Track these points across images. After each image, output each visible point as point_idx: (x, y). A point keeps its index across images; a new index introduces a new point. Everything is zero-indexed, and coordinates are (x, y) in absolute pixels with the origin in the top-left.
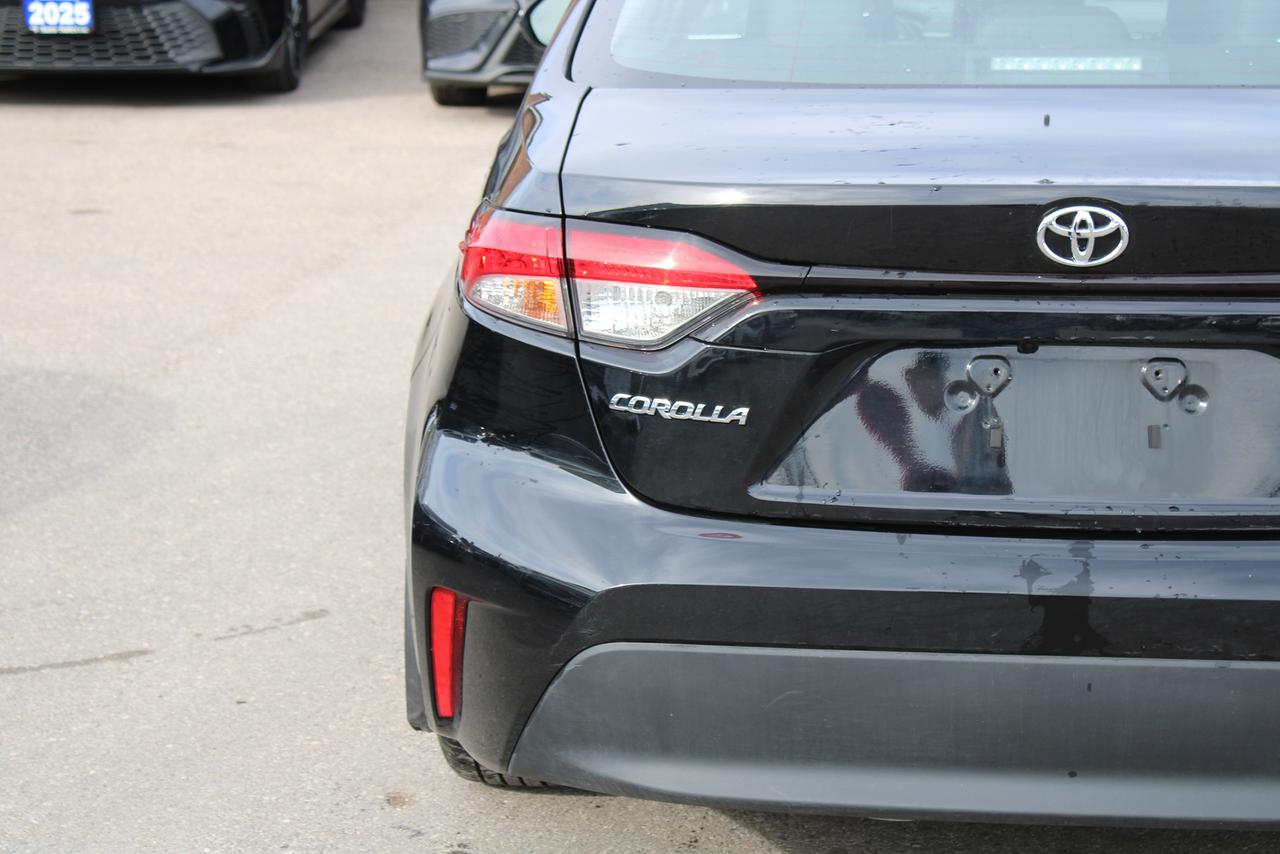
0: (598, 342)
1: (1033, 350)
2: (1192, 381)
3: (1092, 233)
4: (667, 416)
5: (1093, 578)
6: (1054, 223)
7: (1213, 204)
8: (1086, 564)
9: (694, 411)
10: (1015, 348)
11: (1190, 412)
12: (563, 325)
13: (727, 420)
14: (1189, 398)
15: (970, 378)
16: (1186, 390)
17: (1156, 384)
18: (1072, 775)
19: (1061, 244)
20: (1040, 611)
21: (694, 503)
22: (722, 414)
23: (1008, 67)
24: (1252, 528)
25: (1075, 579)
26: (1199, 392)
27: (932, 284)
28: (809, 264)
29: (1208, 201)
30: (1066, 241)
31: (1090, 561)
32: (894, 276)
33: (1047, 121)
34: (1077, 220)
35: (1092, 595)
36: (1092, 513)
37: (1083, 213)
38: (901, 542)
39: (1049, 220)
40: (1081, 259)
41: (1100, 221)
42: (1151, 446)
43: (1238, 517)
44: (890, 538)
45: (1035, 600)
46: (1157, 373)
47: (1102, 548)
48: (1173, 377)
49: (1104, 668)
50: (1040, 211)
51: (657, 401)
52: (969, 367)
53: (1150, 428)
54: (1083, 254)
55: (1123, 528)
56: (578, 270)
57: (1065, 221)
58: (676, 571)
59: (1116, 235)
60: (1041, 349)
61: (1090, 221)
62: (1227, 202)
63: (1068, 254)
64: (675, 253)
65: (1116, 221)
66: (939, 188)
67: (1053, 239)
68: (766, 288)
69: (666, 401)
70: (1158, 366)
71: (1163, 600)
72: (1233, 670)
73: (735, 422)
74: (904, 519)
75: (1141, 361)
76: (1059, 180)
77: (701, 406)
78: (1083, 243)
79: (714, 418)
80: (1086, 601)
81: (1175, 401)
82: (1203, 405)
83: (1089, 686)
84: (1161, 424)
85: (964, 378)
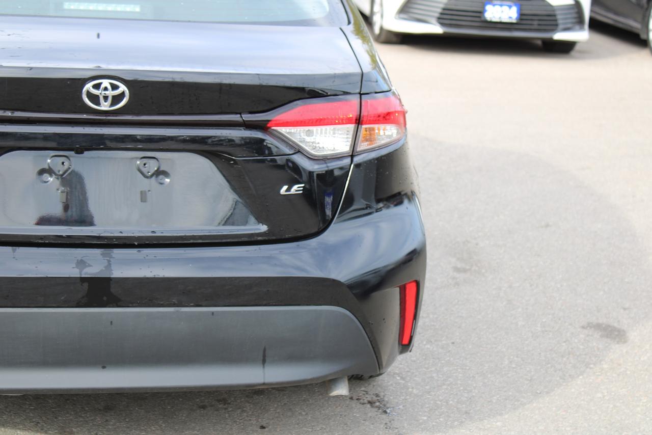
1: (82, 153)
2: (162, 169)
3: (111, 93)
5: (113, 267)
6: (91, 88)
7: (171, 80)
8: (109, 261)
10: (73, 152)
11: (161, 184)
14: (161, 177)
15: (49, 167)
16: (159, 173)
17: (144, 170)
18: (104, 367)
19: (95, 99)
20: (86, 285)
23: (72, 7)
24: (191, 241)
25: (104, 269)
26: (165, 174)
27: (28, 118)
29: (168, 79)
30: (97, 97)
31: (111, 260)
32: (9, 114)
33: (98, 36)
34: (103, 86)
35: (112, 276)
36: (112, 235)
37: (106, 83)
38: (14, 251)
39: (89, 86)
40: (105, 106)
41: (115, 87)
42: (142, 201)
43: (185, 236)
44: (9, 249)
45: (83, 280)
46: (145, 164)
47: (117, 252)
48: (152, 166)
49: (118, 313)
50: (85, 81)
52: (49, 161)
53: (141, 192)
54: (106, 104)
55: (128, 242)
57: (97, 87)
59: (122, 95)
60: (86, 153)
61: (109, 87)
62: (178, 79)
63: (98, 104)
65: (123, 88)
66: (31, 68)
67: (90, 96)
70: (145, 161)
71: (148, 278)
72: (182, 312)
74: (16, 240)
75: (137, 158)
76: (104, 66)
78: (106, 98)
80: (109, 280)
81: (154, 178)
82: (168, 180)
83: (111, 322)
84: (147, 190)
85: (46, 167)
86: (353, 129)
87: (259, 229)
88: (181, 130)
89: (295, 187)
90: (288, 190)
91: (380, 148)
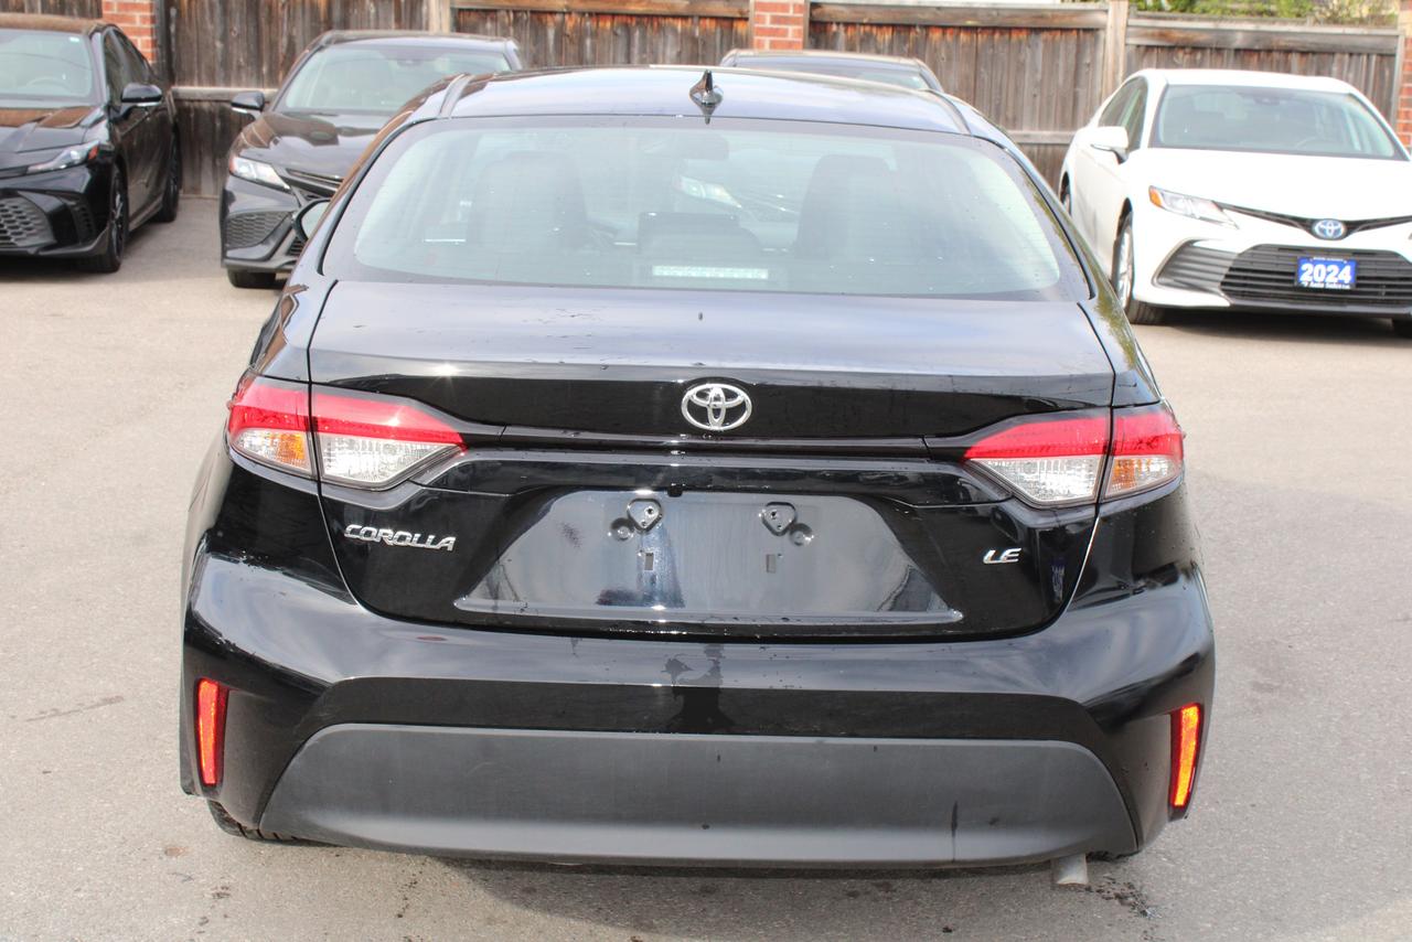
0: (336, 483)
1: (679, 494)
2: (799, 521)
3: (724, 404)
4: (390, 543)
5: (722, 673)
6: (695, 397)
7: (816, 384)
8: (716, 662)
9: (411, 539)
10: (666, 493)
11: (798, 544)
12: (308, 470)
13: (438, 546)
14: (798, 533)
15: (629, 516)
16: (795, 527)
17: (774, 524)
18: (706, 827)
19: (700, 413)
20: (681, 698)
21: (412, 613)
22: (434, 542)
23: (666, 273)
24: (844, 635)
25: (709, 674)
26: (805, 529)
27: (600, 442)
28: (504, 424)
29: (813, 382)
30: (704, 410)
31: (720, 660)
32: (571, 435)
33: (701, 317)
34: (712, 395)
35: (721, 686)
36: (722, 622)
37: (716, 389)
38: (574, 644)
39: (691, 394)
40: (715, 425)
41: (730, 395)
42: (768, 571)
43: (834, 626)
44: (567, 641)
45: (677, 691)
46: (774, 514)
47: (729, 650)
48: (784, 518)
49: (732, 743)
50: (684, 386)
51: (382, 531)
52: (629, 507)
53: (768, 556)
54: (717, 420)
55: (746, 634)
56: (320, 426)
57: (702, 395)
58: (398, 666)
59: (742, 407)
60: (685, 494)
61: (722, 396)
62: (827, 383)
63: (704, 420)
64: (400, 413)
65: (742, 396)
66: (606, 367)
67: (692, 407)
68: (470, 443)
69: (390, 531)
70: (774, 509)
71: (776, 691)
72: (828, 745)
73: (444, 549)
74: (576, 626)
75: (760, 505)
76: (709, 363)
77: (418, 535)
78: (717, 412)
79: (428, 545)
80: (716, 691)
81: (787, 535)
82: (808, 539)
83: (719, 758)
84: (776, 554)
85: (625, 516)
86: (1098, 461)
87: (950, 618)
88: (831, 461)
89: (1007, 553)
90: (996, 557)
91: (1143, 491)
